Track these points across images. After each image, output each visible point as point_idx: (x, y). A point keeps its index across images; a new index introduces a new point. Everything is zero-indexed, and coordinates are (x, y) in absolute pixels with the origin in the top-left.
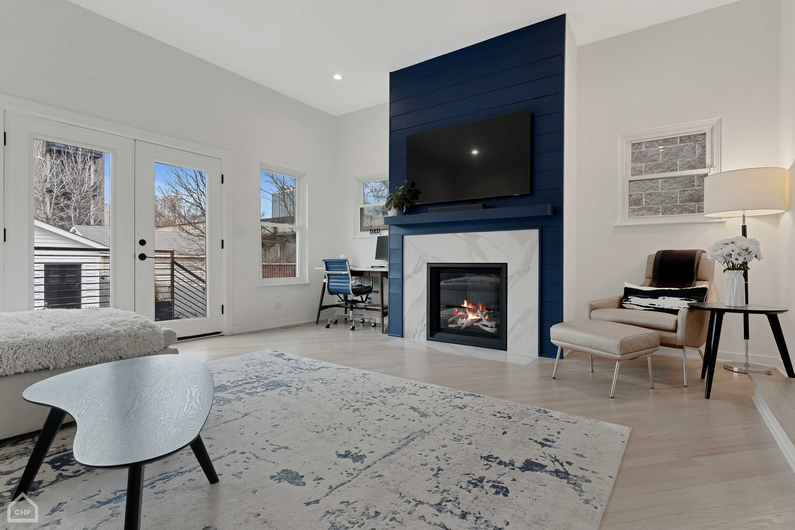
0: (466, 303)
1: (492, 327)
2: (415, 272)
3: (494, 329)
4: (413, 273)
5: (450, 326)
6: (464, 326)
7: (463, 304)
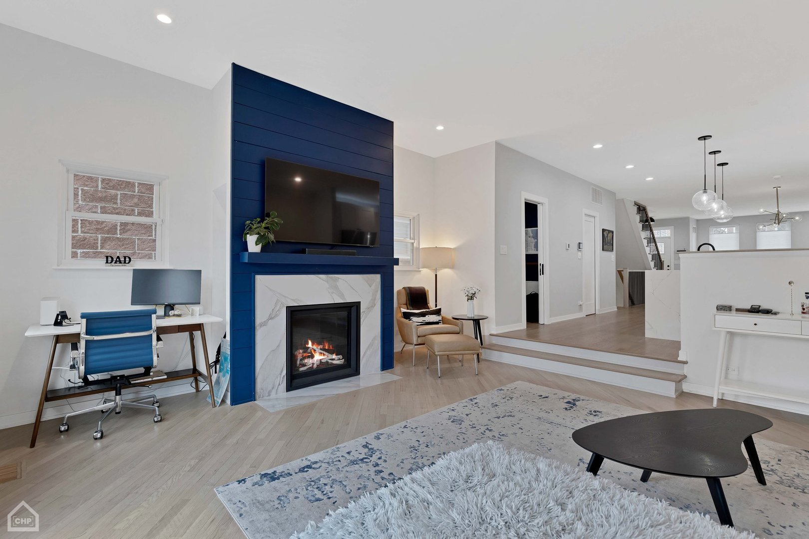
0: (310, 342)
1: (339, 359)
2: (271, 318)
3: (343, 360)
4: (268, 320)
5: (302, 369)
6: (315, 366)
7: (308, 344)
